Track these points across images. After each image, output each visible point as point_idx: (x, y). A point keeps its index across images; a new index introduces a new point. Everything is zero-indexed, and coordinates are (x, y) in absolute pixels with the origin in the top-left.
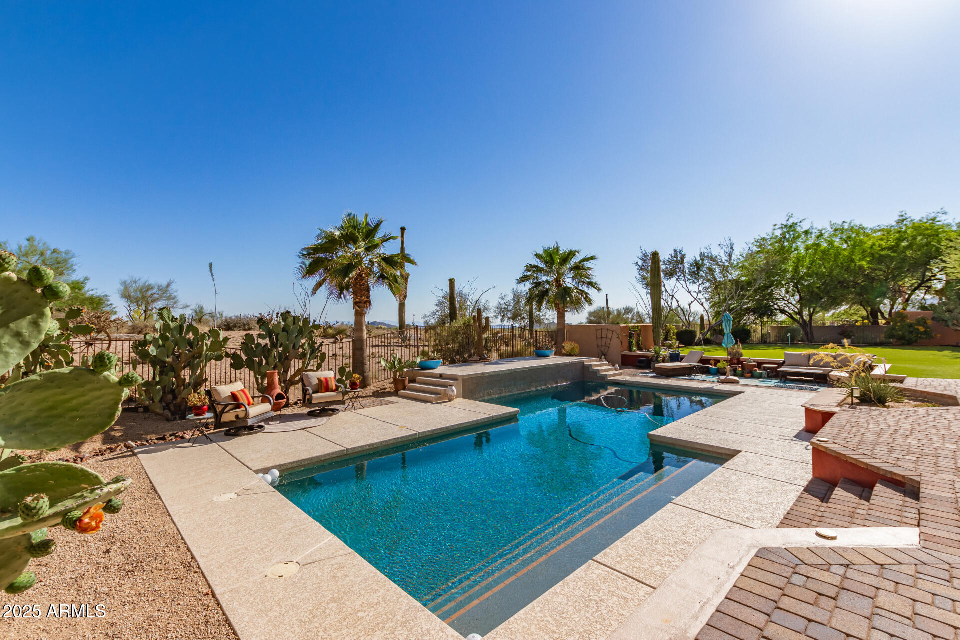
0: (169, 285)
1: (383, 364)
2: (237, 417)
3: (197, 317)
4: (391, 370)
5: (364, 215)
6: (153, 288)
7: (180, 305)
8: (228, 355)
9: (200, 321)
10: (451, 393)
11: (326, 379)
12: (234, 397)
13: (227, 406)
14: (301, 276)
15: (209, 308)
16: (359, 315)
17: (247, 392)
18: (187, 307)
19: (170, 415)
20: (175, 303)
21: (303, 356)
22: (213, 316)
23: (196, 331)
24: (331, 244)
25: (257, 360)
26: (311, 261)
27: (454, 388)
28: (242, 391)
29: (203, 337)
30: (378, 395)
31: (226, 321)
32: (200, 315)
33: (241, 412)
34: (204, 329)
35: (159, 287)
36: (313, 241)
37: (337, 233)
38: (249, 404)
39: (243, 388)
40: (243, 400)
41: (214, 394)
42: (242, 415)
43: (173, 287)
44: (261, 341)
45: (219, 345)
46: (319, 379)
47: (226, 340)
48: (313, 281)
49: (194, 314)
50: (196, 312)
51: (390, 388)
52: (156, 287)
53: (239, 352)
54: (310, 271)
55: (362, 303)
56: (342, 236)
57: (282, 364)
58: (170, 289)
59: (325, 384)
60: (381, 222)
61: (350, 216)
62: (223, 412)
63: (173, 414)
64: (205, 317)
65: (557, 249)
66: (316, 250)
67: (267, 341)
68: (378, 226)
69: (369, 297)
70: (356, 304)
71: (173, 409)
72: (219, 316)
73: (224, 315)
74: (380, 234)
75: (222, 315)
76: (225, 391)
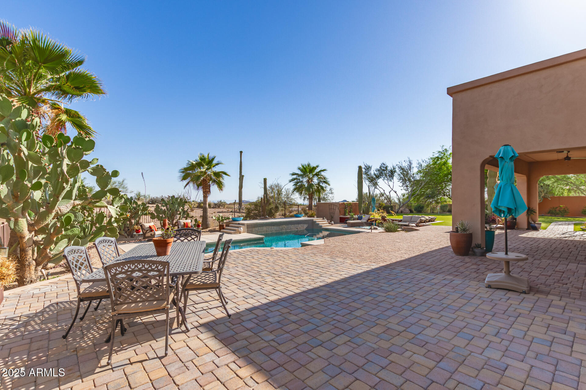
0: (123, 181)
1: (214, 218)
2: (151, 234)
3: (137, 197)
4: (218, 220)
5: (207, 154)
6: (115, 183)
7: (129, 191)
8: (149, 213)
9: (139, 199)
10: (240, 230)
11: (187, 223)
12: (150, 227)
13: (147, 230)
14: (180, 180)
15: (142, 193)
16: (205, 197)
17: (155, 226)
18: (132, 192)
19: (127, 235)
20: (127, 190)
21: (180, 214)
22: (145, 196)
23: (136, 203)
24: (192, 167)
25: (161, 215)
26: (184, 174)
27: (242, 228)
28: (153, 225)
29: (139, 206)
30: (211, 231)
31: (151, 199)
32: (139, 196)
33: (152, 233)
34: (139, 203)
35: (119, 182)
36: (185, 166)
37: (194, 163)
38: (156, 231)
39: (153, 224)
40: (153, 228)
41: (143, 226)
42: (153, 234)
43: (125, 182)
44: (162, 208)
45: (145, 208)
46: (184, 223)
47: (148, 207)
48: (185, 182)
49: (136, 196)
50: (137, 195)
51: (217, 228)
52: (117, 183)
53: (153, 212)
54: (184, 178)
55: (207, 192)
56: (196, 164)
57: (171, 217)
58: (124, 183)
59: (186, 225)
60: (215, 157)
61: (201, 154)
62: (146, 233)
63: (128, 235)
64: (141, 197)
65: (309, 165)
66: (186, 170)
67: (165, 208)
68: (213, 159)
69: (210, 190)
70: (204, 192)
71: (128, 233)
72: (148, 197)
73: (151, 196)
74: (215, 162)
75: (149, 197)
76: (147, 225)
